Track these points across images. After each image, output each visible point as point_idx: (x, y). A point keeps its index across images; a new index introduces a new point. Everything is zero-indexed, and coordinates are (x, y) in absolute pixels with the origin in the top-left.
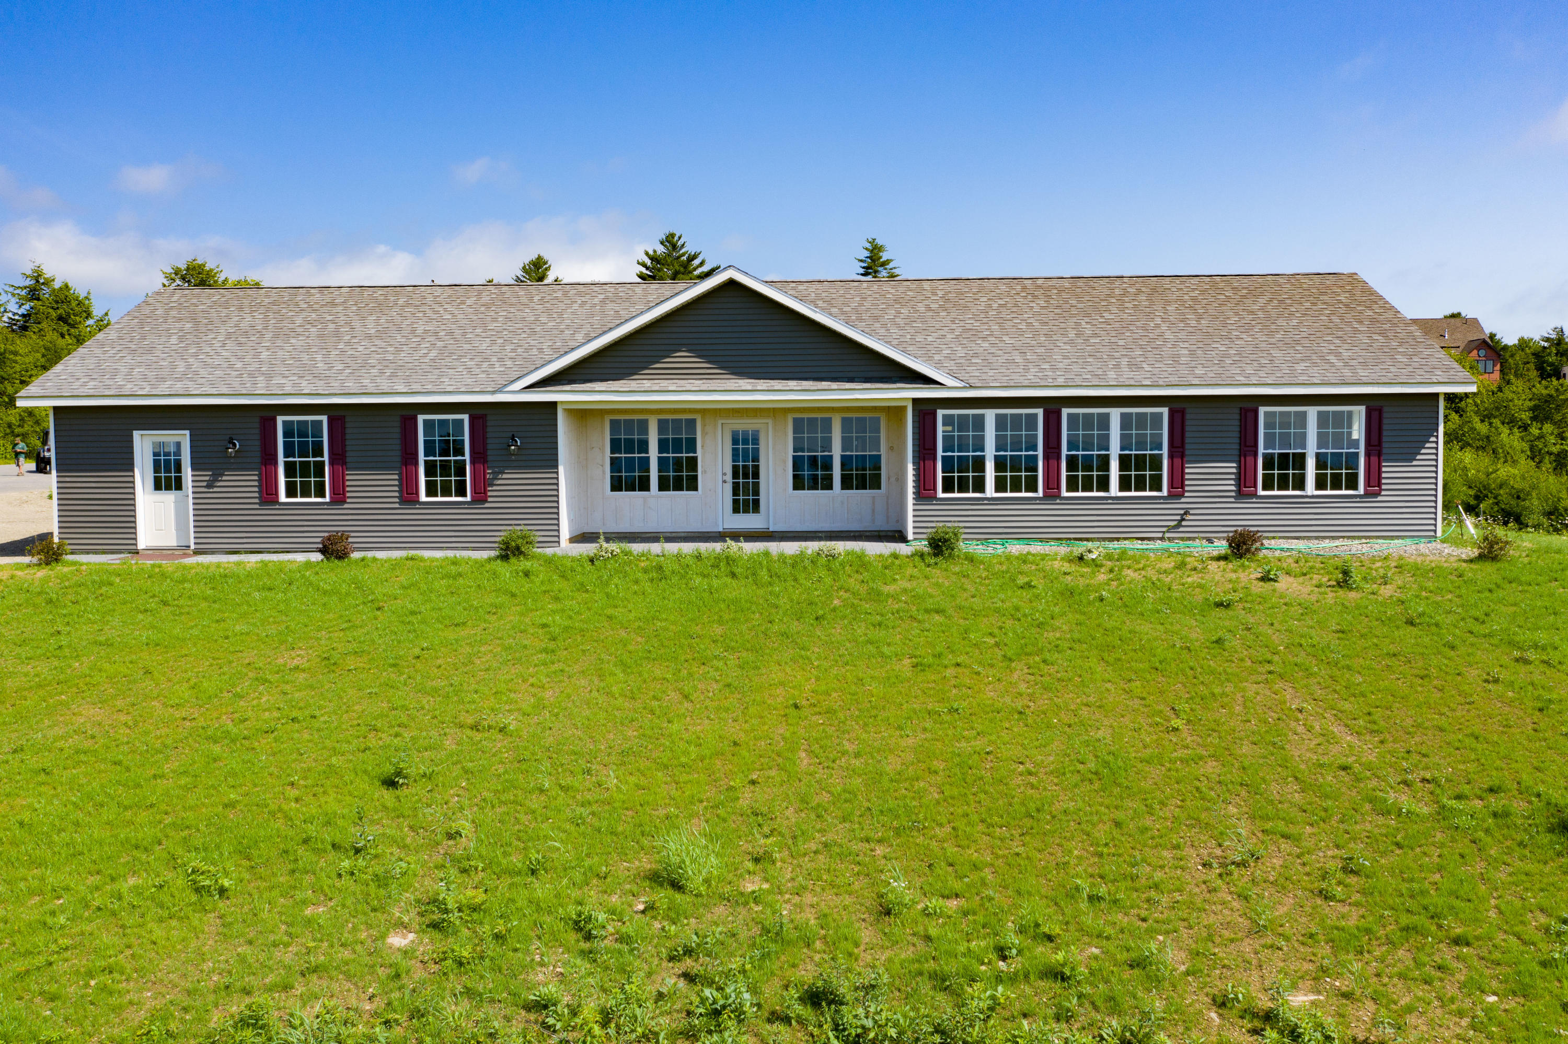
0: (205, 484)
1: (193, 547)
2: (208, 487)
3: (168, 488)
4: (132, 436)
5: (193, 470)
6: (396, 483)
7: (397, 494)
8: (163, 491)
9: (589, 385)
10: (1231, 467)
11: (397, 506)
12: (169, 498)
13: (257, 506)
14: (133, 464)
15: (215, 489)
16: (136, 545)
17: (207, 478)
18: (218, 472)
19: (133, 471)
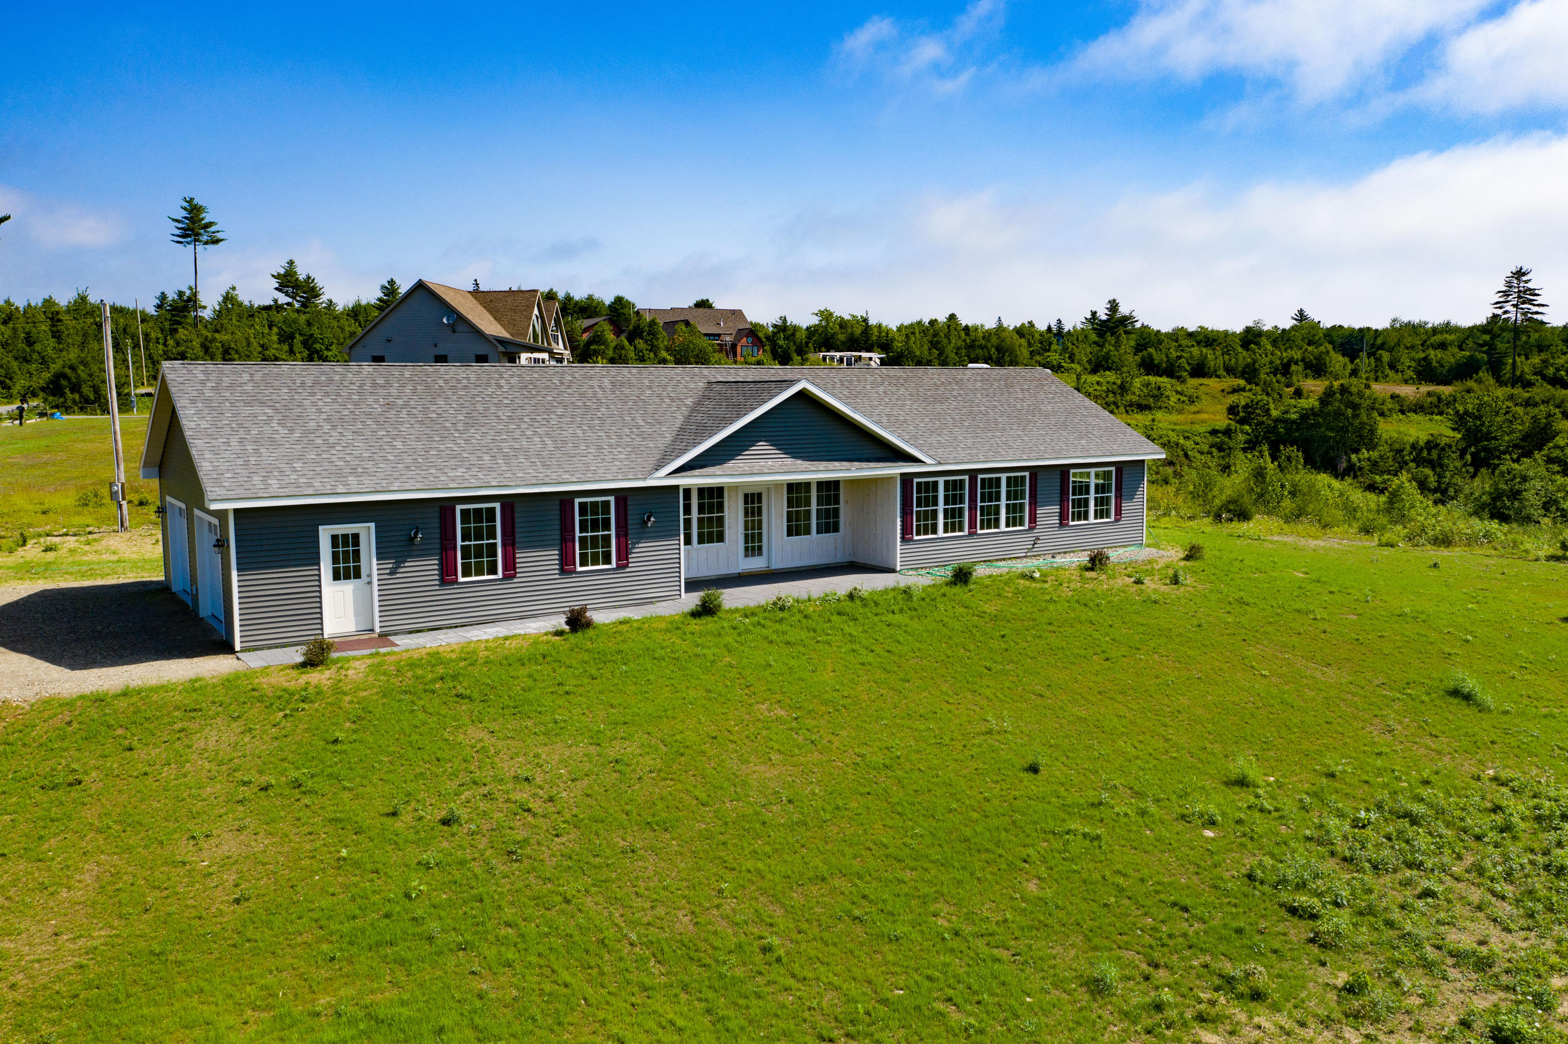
0: (388, 571)
1: (378, 630)
2: (390, 574)
3: (347, 577)
4: (318, 531)
5: (378, 559)
6: (557, 557)
7: (557, 567)
8: (342, 581)
9: (706, 469)
10: (1056, 509)
11: (557, 576)
12: (348, 588)
13: (437, 588)
14: (319, 558)
15: (398, 576)
16: (322, 634)
17: (391, 566)
18: (400, 559)
19: (319, 564)
